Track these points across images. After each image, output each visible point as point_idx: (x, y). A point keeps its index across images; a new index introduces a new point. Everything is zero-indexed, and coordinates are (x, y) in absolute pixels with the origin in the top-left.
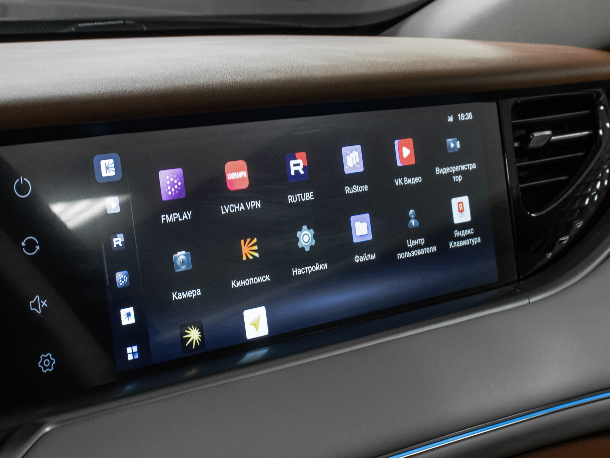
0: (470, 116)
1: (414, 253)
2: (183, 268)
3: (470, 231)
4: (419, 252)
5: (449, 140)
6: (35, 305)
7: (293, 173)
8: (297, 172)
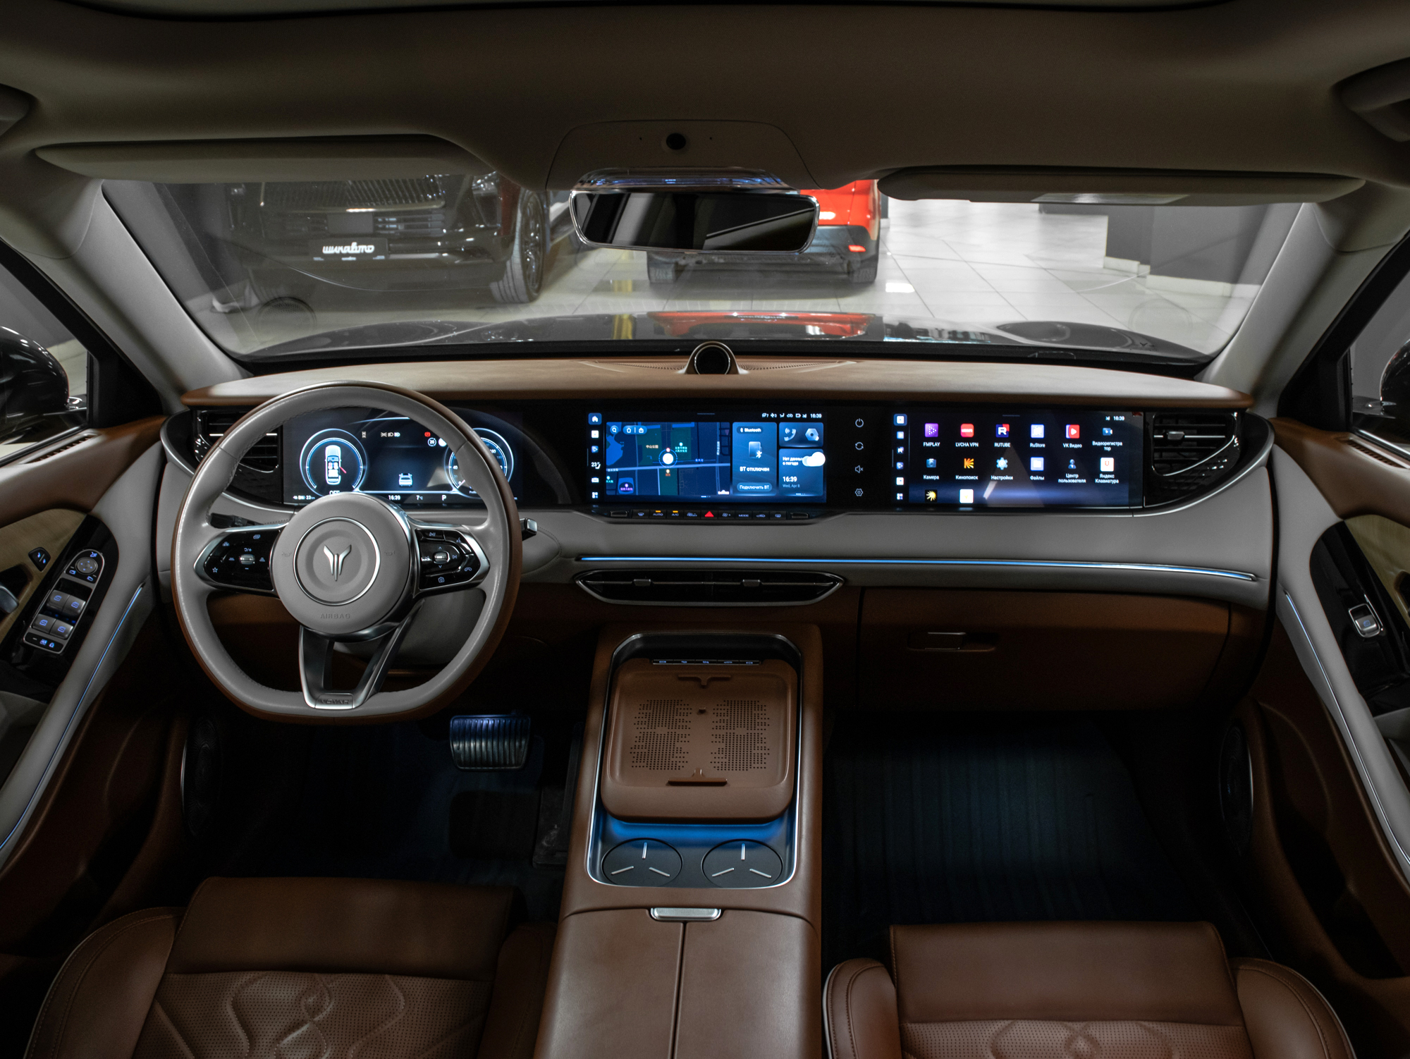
0: (1122, 418)
1: (1070, 481)
2: (931, 466)
3: (1113, 476)
4: (1073, 481)
5: (1104, 429)
6: (858, 469)
7: (999, 433)
8: (1002, 433)
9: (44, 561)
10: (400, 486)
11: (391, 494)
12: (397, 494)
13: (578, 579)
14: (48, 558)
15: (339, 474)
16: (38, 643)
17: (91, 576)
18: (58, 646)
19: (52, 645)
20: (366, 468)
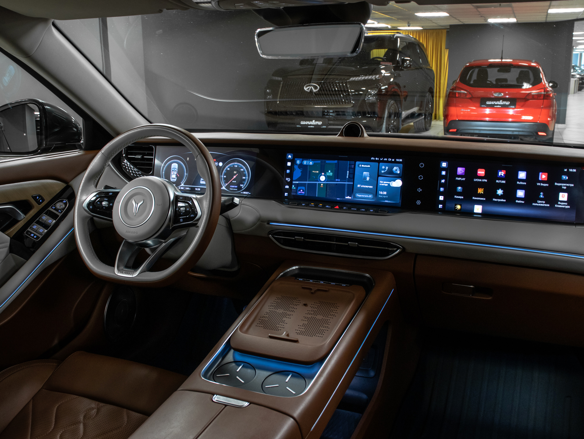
0: (575, 170)
1: (539, 205)
2: (459, 191)
3: (566, 204)
4: (542, 205)
5: (563, 176)
6: (419, 190)
7: (500, 175)
8: (501, 175)
9: (41, 201)
10: (200, 184)
11: (196, 188)
12: (199, 188)
13: (270, 234)
14: (43, 200)
15: (176, 177)
16: (30, 235)
17: (61, 210)
18: (38, 237)
19: (35, 237)
20: (187, 174)
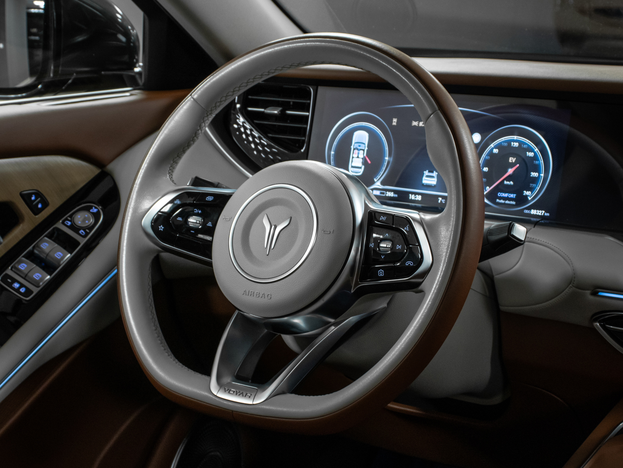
9: (40, 206)
10: (423, 185)
11: (412, 193)
12: (419, 194)
13: (596, 320)
14: (46, 204)
15: (363, 164)
16: (10, 285)
17: (84, 230)
18: (28, 292)
19: (23, 290)
20: (391, 159)
